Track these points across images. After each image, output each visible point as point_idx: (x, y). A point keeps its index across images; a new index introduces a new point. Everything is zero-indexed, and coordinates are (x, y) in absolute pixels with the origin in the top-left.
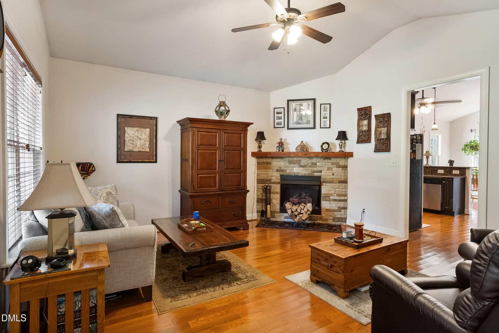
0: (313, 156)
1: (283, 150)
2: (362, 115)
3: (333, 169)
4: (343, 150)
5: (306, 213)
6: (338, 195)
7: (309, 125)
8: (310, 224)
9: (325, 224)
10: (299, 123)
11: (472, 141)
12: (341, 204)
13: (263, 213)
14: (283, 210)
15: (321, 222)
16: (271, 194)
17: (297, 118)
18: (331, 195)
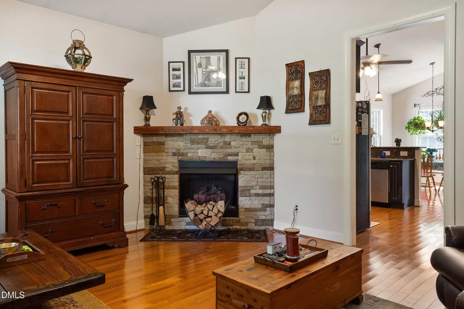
0: (226, 132)
1: (183, 124)
2: (292, 73)
3: (254, 150)
4: (267, 123)
5: (216, 215)
6: (262, 187)
7: (220, 88)
8: (223, 230)
9: (244, 230)
10: (205, 85)
11: (416, 118)
12: (266, 200)
13: (152, 219)
14: (183, 213)
15: (238, 227)
16: (165, 190)
17: (202, 77)
18: (252, 187)
